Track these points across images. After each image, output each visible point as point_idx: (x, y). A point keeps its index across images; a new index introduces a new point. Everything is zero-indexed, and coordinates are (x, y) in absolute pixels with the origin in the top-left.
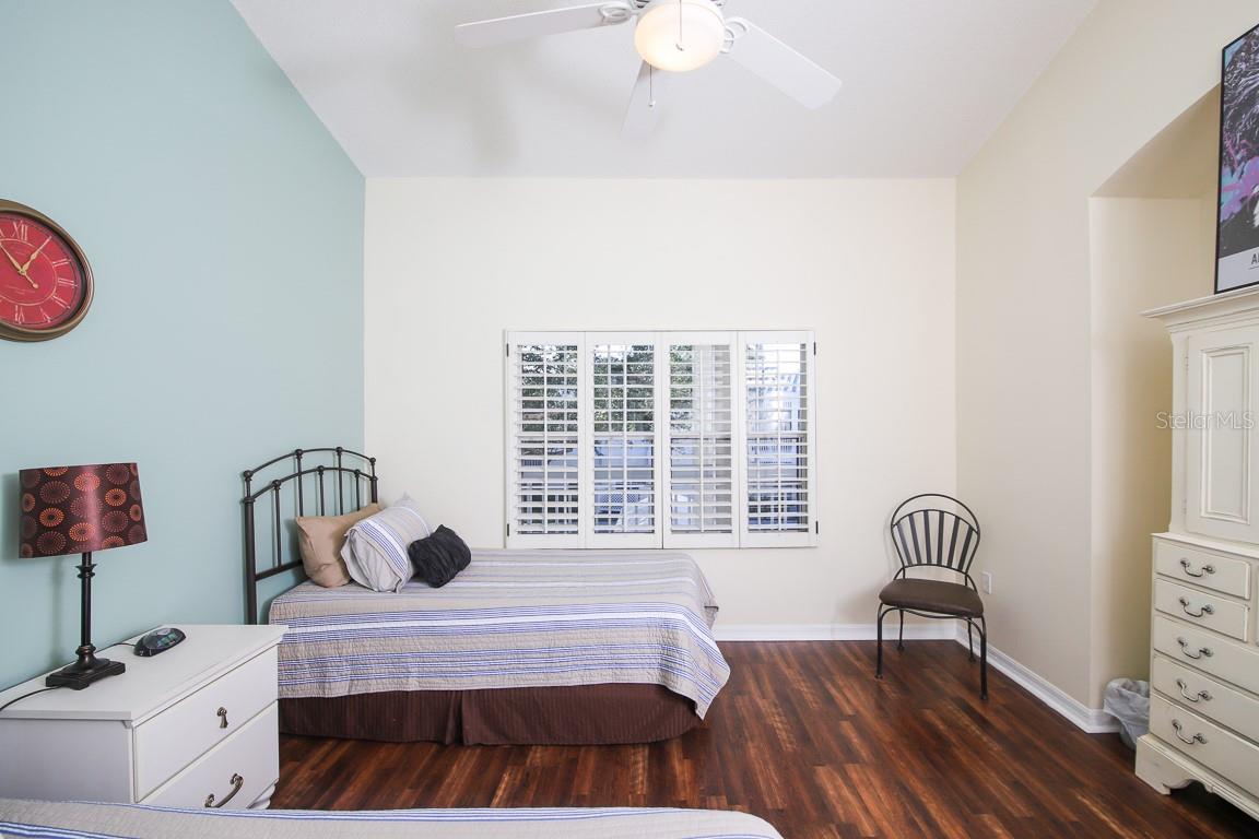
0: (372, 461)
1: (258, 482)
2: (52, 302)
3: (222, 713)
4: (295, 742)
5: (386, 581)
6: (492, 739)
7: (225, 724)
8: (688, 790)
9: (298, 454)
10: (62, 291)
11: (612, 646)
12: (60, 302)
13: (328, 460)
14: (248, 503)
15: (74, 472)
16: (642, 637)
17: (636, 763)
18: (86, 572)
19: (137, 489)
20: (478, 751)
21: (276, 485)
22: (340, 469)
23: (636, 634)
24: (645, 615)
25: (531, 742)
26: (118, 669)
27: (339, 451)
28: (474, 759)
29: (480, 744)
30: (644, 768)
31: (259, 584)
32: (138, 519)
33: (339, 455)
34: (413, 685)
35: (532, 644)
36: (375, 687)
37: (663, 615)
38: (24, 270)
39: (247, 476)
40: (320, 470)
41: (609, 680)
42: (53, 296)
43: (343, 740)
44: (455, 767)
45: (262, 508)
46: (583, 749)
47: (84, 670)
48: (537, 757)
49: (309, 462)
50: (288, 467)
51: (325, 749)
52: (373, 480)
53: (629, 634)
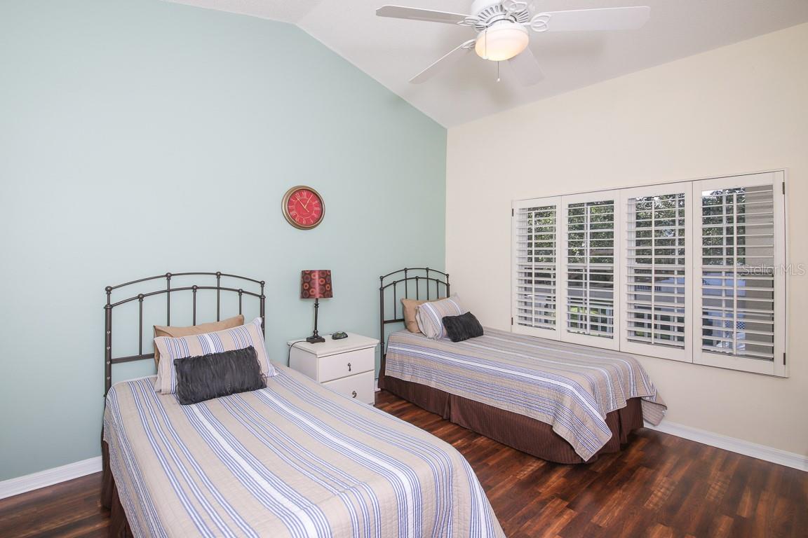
0: (447, 275)
1: (386, 281)
2: (313, 216)
3: (349, 365)
4: (393, 396)
5: (431, 334)
6: (464, 424)
7: (350, 370)
8: (548, 490)
9: (406, 270)
10: (316, 212)
11: (525, 393)
12: (316, 216)
13: (423, 274)
14: (382, 289)
15: (311, 272)
16: (544, 393)
17: (531, 466)
18: (317, 305)
19: (330, 279)
20: (456, 427)
21: (394, 283)
22: (428, 278)
23: (540, 390)
24: (547, 380)
25: (481, 433)
26: (323, 340)
27: (427, 270)
28: (451, 430)
29: (457, 425)
30: (532, 470)
31: (385, 325)
32: (329, 289)
33: (428, 272)
34: (433, 385)
35: (484, 380)
36: (419, 381)
37: (558, 383)
38: (305, 207)
39: (382, 278)
40: (417, 278)
41: (523, 413)
42: (314, 214)
43: (409, 402)
44: (442, 429)
45: (388, 293)
46: (507, 448)
47: (315, 339)
48: (481, 441)
49: (411, 274)
50: (402, 276)
51: (401, 403)
52: (448, 285)
53: (536, 389)
